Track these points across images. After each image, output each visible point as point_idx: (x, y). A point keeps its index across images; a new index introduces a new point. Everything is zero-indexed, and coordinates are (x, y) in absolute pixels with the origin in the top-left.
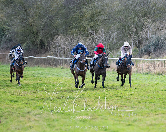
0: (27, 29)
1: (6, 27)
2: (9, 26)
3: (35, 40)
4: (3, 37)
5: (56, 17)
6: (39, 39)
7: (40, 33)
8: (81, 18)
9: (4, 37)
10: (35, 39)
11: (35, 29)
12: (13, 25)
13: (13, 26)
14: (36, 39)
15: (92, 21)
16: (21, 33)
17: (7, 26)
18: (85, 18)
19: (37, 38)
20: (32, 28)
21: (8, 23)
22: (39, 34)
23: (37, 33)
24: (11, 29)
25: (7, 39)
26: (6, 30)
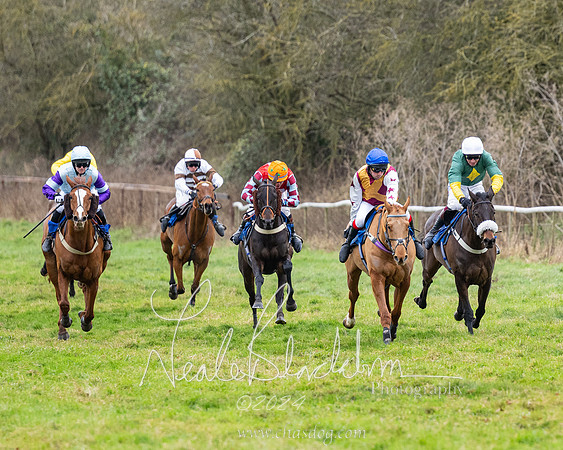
0: (250, 79)
1: (155, 68)
2: (166, 62)
3: (283, 126)
4: (140, 112)
5: (380, 20)
6: (304, 121)
7: (306, 94)
8: (492, 25)
9: (145, 115)
10: (283, 123)
11: (286, 77)
12: (185, 59)
13: (182, 65)
14: (291, 122)
15: (541, 38)
16: (220, 95)
17: (158, 61)
18: (510, 26)
19: (293, 116)
20: (272, 73)
21: (163, 50)
22: (302, 100)
23: (294, 95)
24: (175, 76)
25: (160, 124)
26: (155, 80)
